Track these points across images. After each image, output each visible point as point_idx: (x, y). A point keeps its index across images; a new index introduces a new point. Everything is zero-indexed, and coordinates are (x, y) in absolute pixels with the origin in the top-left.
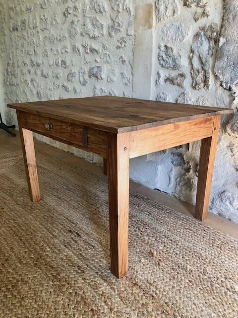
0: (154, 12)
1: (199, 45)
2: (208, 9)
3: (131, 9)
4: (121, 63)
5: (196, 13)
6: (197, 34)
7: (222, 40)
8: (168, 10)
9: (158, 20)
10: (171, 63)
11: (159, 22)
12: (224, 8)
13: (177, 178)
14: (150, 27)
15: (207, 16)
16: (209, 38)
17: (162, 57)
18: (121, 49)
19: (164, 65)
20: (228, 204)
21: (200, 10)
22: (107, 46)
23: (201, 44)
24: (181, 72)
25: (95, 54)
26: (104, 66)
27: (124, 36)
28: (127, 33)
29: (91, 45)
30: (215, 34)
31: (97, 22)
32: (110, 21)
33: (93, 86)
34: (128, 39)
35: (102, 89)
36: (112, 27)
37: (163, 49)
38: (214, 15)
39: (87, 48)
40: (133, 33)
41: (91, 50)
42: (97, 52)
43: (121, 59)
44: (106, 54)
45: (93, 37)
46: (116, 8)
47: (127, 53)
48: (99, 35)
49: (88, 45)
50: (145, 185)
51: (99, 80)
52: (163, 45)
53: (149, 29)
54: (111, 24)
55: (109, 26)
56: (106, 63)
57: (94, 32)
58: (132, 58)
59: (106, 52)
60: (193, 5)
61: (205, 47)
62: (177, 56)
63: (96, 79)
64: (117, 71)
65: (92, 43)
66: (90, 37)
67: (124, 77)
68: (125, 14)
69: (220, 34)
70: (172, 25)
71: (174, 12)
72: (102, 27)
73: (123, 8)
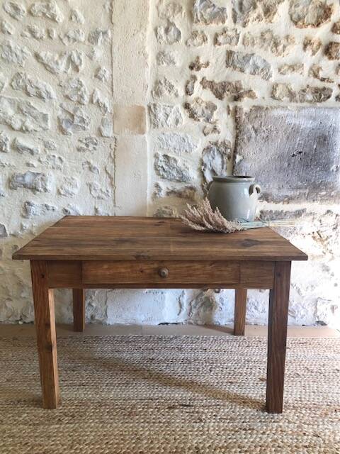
0: (147, 116)
1: (210, 158)
2: (219, 126)
3: (107, 105)
4: (87, 169)
5: (205, 127)
6: (208, 148)
7: (238, 158)
8: (169, 118)
9: (152, 125)
10: (175, 174)
11: (154, 127)
12: (236, 128)
13: (192, 301)
14: (142, 132)
15: (219, 133)
16: (222, 155)
17: (162, 167)
18: (87, 153)
19: (166, 176)
21: (209, 126)
22: (56, 146)
23: (213, 158)
24: (190, 185)
25: (26, 154)
26: (51, 173)
27: (94, 136)
28: (100, 133)
29: (15, 140)
30: (229, 150)
31: (32, 110)
32: (60, 113)
33: (21, 201)
34: (100, 140)
35: (46, 206)
36: (68, 121)
37: (161, 158)
38: (226, 133)
39: (6, 145)
40: (111, 134)
41: (17, 148)
42: (32, 152)
43: (87, 166)
44: (54, 156)
45: (21, 130)
46: (75, 98)
47: (99, 158)
48: (38, 129)
49: (7, 139)
50: (145, 323)
51: (38, 193)
52: (161, 154)
53: (140, 133)
54: (63, 116)
55: (61, 118)
56: (53, 168)
57: (23, 123)
58: (110, 166)
59: (52, 154)
60: (201, 119)
61: (217, 162)
62: (183, 168)
63: (29, 191)
64: (78, 180)
65: (18, 138)
66: (13, 129)
67: (94, 189)
68: (94, 109)
69: (235, 152)
70: (174, 134)
71: (177, 121)
72: (45, 117)
73: (91, 101)
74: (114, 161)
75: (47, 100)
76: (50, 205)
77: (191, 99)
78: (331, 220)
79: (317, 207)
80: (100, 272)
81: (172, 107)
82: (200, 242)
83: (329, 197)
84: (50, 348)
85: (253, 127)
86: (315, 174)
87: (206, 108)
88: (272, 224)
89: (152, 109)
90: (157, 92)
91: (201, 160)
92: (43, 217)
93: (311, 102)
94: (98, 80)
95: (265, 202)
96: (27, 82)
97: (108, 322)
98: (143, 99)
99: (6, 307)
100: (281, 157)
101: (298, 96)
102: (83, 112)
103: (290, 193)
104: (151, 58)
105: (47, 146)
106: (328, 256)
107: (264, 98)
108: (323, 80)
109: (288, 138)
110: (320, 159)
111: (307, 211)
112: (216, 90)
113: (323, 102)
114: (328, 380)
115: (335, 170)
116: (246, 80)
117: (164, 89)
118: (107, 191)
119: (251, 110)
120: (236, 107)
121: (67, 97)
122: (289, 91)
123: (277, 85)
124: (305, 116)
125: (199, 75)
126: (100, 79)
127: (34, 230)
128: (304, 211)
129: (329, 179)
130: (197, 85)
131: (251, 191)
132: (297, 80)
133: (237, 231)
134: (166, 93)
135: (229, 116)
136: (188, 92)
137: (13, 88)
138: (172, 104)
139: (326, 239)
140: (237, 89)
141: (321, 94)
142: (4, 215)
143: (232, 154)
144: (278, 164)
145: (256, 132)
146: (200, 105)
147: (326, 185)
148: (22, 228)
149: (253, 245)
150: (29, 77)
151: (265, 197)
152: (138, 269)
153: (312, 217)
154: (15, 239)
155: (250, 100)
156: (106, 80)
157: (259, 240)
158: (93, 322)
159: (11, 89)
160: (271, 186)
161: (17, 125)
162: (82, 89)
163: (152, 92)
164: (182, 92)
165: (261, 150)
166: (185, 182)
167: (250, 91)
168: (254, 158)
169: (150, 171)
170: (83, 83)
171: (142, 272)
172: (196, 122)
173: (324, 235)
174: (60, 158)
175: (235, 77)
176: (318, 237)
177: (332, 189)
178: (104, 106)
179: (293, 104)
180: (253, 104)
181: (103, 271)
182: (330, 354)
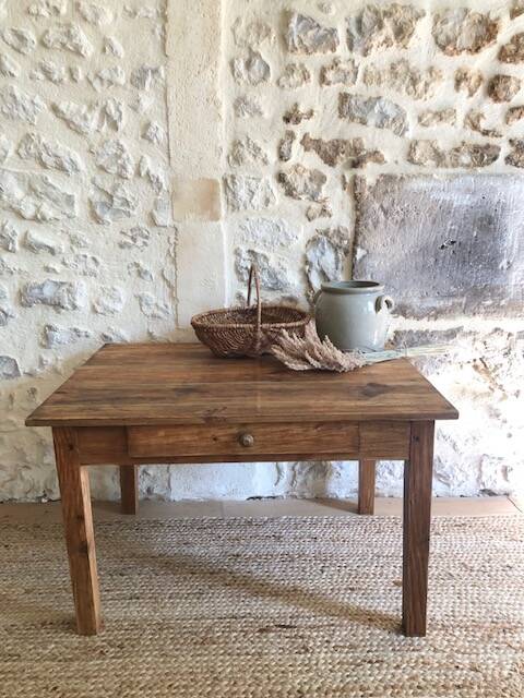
0: (222, 194)
1: (318, 254)
2: (330, 207)
3: (162, 179)
4: (134, 274)
5: (309, 208)
6: (314, 239)
7: (360, 253)
8: (255, 197)
9: (231, 207)
10: (266, 279)
11: (233, 210)
12: (356, 209)
13: (296, 464)
14: (215, 217)
15: (330, 216)
16: (336, 248)
18: (135, 249)
20: (386, 474)
21: (316, 207)
22: (88, 241)
23: (323, 254)
25: (44, 254)
26: (83, 282)
27: (143, 225)
28: (153, 221)
29: (26, 234)
30: (346, 242)
31: (50, 189)
32: (92, 192)
33: (38, 325)
34: (154, 232)
35: (75, 330)
36: (104, 204)
37: (245, 255)
38: (341, 217)
39: (13, 241)
40: (169, 222)
41: (30, 247)
42: (52, 251)
43: (134, 269)
44: (85, 256)
45: (35, 219)
46: (114, 170)
47: (152, 257)
48: (60, 217)
49: (14, 233)
50: (227, 498)
51: (63, 311)
52: (244, 249)
53: (212, 220)
54: (97, 197)
55: (93, 201)
56: (85, 274)
57: (38, 209)
58: (169, 267)
59: (82, 253)
60: (303, 197)
61: (329, 259)
62: (277, 268)
63: (51, 308)
64: (123, 292)
65: (31, 232)
66: (23, 218)
67: (147, 304)
68: (143, 185)
69: (355, 243)
70: (263, 219)
71: (267, 201)
72: (70, 200)
73: (138, 173)
74: (174, 262)
75: (72, 173)
76: (81, 328)
77: (286, 166)
78: (500, 342)
79: (480, 323)
80: (153, 441)
81: (259, 180)
82: (301, 390)
83: (497, 309)
84: (84, 549)
85: (382, 207)
86: (477, 275)
87: (311, 179)
88: (410, 353)
89: (229, 183)
90: (236, 159)
91: (305, 257)
92: (72, 346)
93: (468, 166)
94: (147, 142)
95: (401, 317)
96: (41, 148)
97: (172, 498)
98: (216, 169)
99: (22, 478)
100: (424, 250)
101: (448, 158)
102: (126, 191)
103: (439, 304)
104: (226, 108)
105: (74, 241)
106: (498, 393)
107: (396, 162)
108: (486, 133)
109: (434, 222)
110: (482, 252)
111: (466, 329)
112: (325, 152)
113: (486, 167)
114: (495, 584)
115: (506, 267)
116: (370, 136)
117: (246, 153)
118: (166, 306)
119: (378, 181)
120: (355, 177)
121: (102, 168)
122: (435, 151)
123: (417, 143)
124: (459, 189)
125: (299, 131)
126: (151, 141)
127: (59, 366)
128: (459, 329)
129: (497, 282)
130: (296, 146)
131: (378, 307)
132: (447, 135)
133: (356, 368)
134: (249, 158)
135: (345, 192)
136: (282, 157)
137: (21, 158)
138: (259, 176)
139: (494, 370)
140: (356, 150)
141: (484, 155)
142: (14, 344)
143: (350, 247)
144: (420, 260)
145: (386, 213)
146: (301, 176)
147: (492, 290)
148: (41, 363)
149: (380, 393)
150: (43, 140)
151: (402, 311)
152: (210, 436)
153: (471, 337)
154: (32, 379)
155: (377, 166)
156: (158, 142)
157: (389, 384)
158: (150, 497)
159: (18, 159)
160: (410, 293)
161: (29, 212)
162: (124, 156)
163: (228, 157)
164: (273, 157)
165: (393, 240)
166: (281, 289)
167: (376, 152)
168: (384, 252)
169: (229, 276)
170: (126, 147)
171: (215, 439)
172: (296, 201)
173: (491, 363)
174: (94, 259)
175: (352, 131)
176: (482, 366)
177: (502, 296)
178: (158, 180)
179: (442, 170)
180: (381, 172)
181: (159, 439)
182: (499, 543)
